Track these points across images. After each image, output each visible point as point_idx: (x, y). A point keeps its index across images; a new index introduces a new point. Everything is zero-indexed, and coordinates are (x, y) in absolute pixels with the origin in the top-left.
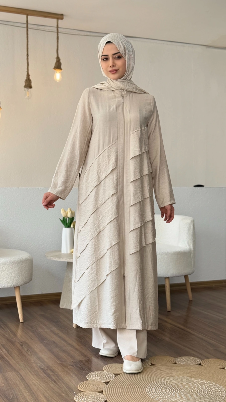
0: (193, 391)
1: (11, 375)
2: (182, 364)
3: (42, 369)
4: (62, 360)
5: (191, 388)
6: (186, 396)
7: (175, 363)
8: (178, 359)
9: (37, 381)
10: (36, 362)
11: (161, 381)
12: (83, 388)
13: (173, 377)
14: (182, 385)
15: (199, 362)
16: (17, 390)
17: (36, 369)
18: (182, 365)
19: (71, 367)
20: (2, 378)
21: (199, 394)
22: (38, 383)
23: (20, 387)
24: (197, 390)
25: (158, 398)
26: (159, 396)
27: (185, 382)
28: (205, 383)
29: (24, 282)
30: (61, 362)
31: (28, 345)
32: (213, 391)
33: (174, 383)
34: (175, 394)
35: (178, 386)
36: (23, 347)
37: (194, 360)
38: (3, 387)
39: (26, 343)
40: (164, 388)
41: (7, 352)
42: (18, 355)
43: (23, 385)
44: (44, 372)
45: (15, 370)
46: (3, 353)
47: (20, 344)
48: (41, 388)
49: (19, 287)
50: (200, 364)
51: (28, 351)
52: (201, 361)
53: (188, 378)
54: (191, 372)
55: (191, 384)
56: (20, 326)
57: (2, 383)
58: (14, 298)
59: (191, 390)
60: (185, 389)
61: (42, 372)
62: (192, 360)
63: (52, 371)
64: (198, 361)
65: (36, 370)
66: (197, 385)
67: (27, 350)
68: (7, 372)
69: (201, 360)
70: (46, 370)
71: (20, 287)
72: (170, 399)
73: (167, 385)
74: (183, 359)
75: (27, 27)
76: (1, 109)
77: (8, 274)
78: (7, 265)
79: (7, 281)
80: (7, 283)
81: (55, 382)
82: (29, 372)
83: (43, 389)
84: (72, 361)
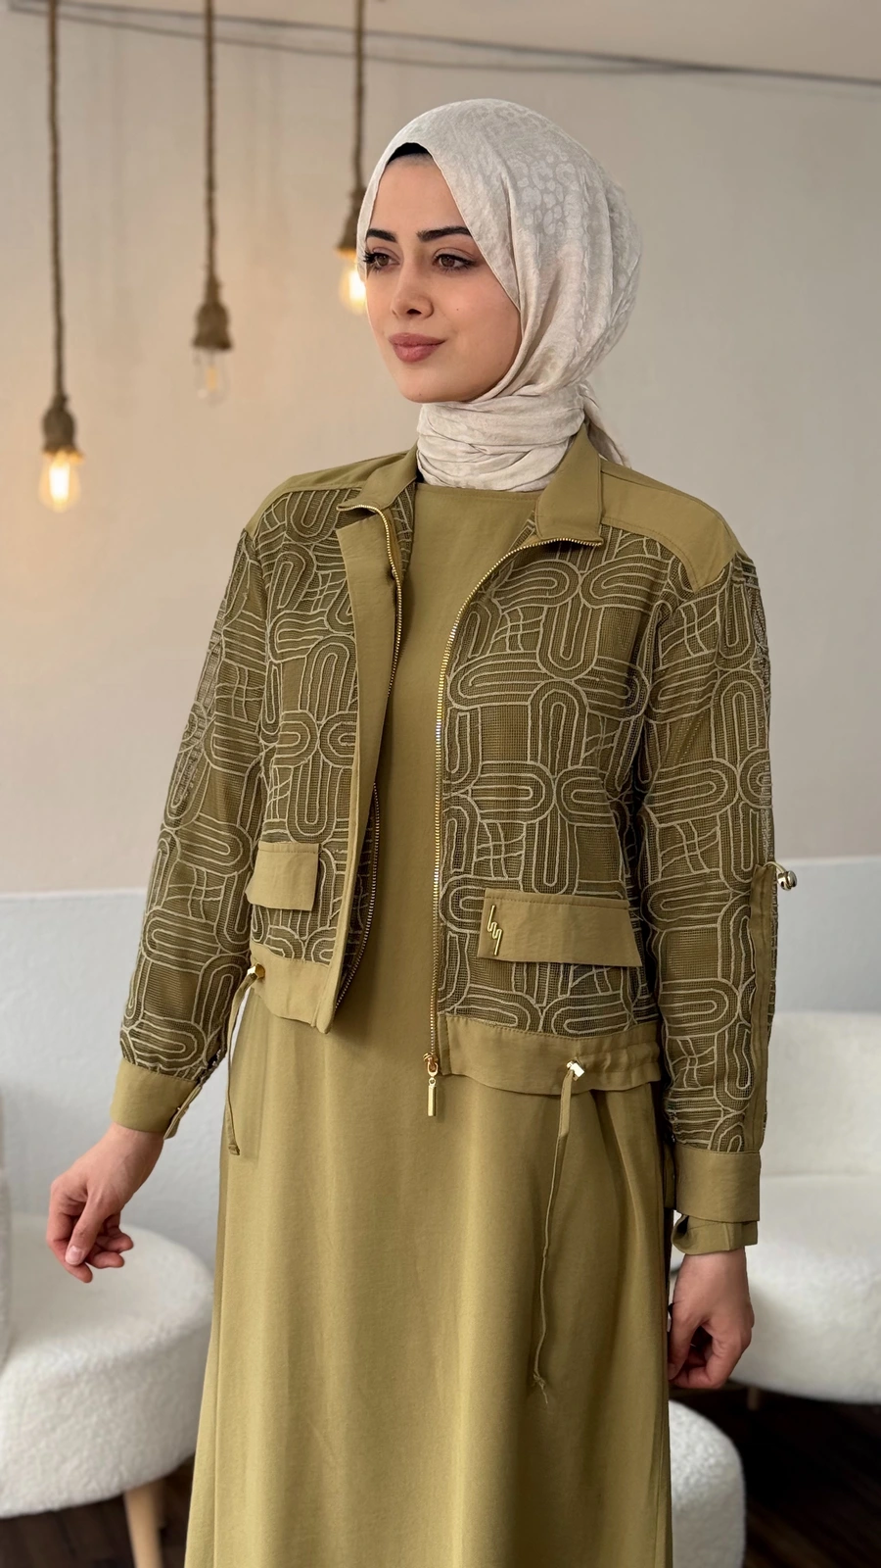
75: (210, 40)
76: (80, 455)
77: (89, 1432)
78: (82, 1385)
79: (85, 1467)
80: (85, 1480)
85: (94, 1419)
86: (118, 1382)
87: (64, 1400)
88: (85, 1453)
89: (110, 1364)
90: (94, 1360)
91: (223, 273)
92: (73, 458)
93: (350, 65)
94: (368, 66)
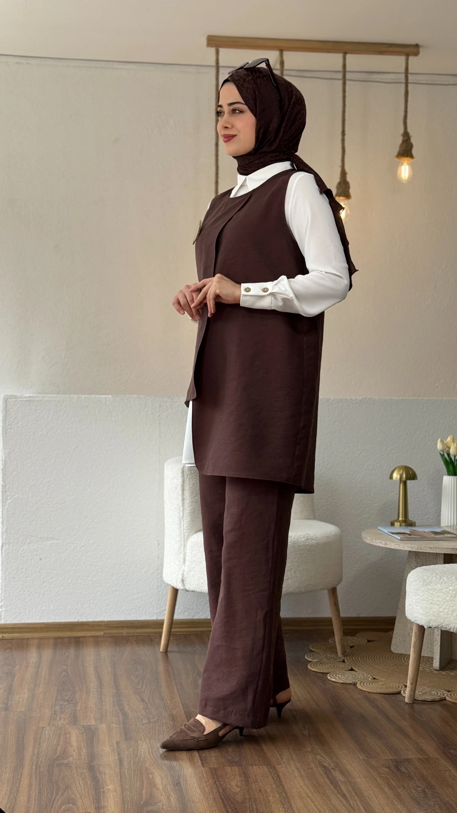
1: (258, 771)
3: (324, 767)
9: (308, 791)
16: (263, 803)
17: (313, 765)
19: (386, 769)
20: (240, 776)
22: (308, 795)
23: (271, 798)
30: (365, 758)
36: (295, 720)
38: (237, 794)
42: (283, 734)
43: (277, 795)
44: (326, 773)
45: (268, 763)
47: (292, 713)
51: (305, 728)
57: (237, 786)
61: (322, 773)
63: (343, 774)
65: (311, 768)
68: (252, 765)
70: (332, 770)
75: (344, 80)
81: (344, 796)
82: (295, 770)
83: (314, 808)
84: (391, 759)
91: (347, 168)
94: (410, 85)
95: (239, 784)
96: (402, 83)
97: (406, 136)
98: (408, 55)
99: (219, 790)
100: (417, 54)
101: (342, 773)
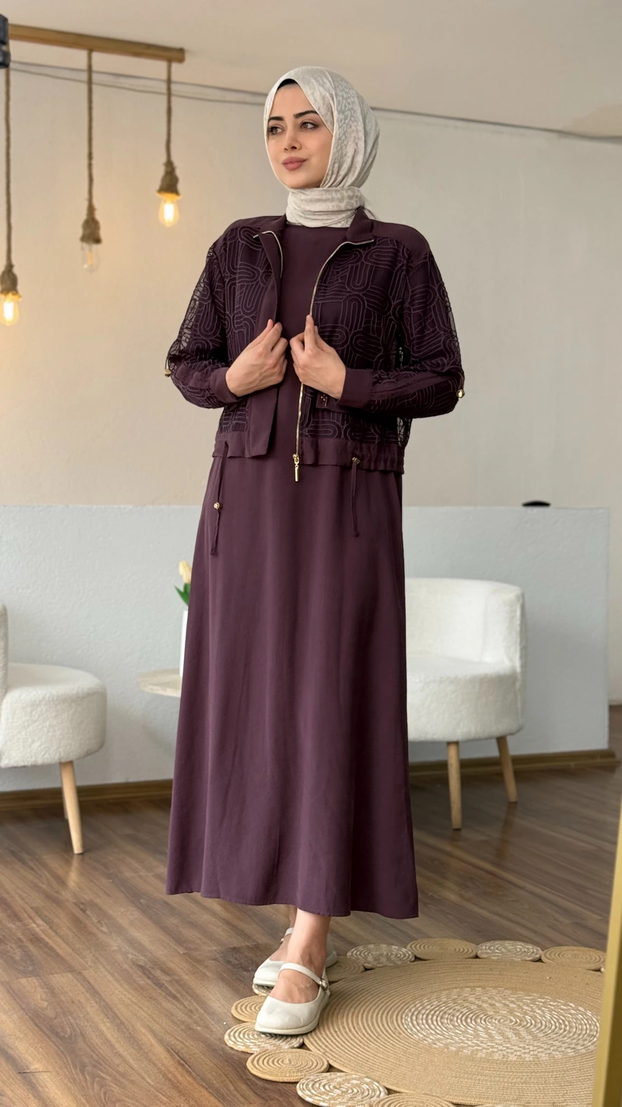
0: (518, 1021)
1: (62, 980)
2: (493, 958)
3: (141, 967)
4: (189, 945)
5: (515, 1016)
6: (502, 1034)
7: (477, 957)
8: (484, 947)
9: (130, 997)
10: (124, 949)
11: (438, 998)
12: (246, 1012)
13: (469, 989)
14: (494, 1008)
15: (536, 954)
16: (82, 1016)
17: (126, 966)
18: (493, 961)
19: (213, 962)
20: (42, 988)
21: (533, 1030)
22: (132, 1001)
23: (89, 1010)
24: (529, 1021)
25: (431, 1037)
26: (433, 1032)
27: (500, 1002)
28: (550, 1005)
29: (85, 750)
30: (185, 951)
31: (100, 909)
32: (569, 1022)
33: (472, 1003)
34: (475, 1030)
35: (484, 1011)
36: (87, 915)
37: (523, 950)
38: (46, 1009)
39: (93, 905)
40: (446, 1016)
41: (48, 927)
42: (77, 933)
43: (95, 1004)
44: (145, 974)
45: (72, 970)
46: (37, 929)
47: (79, 907)
48: (142, 1012)
49: (71, 763)
50: (540, 960)
51: (101, 924)
52: (541, 952)
53: (509, 992)
54: (515, 978)
55: (514, 1006)
56: (75, 863)
57: (42, 1000)
58: (58, 793)
59: (514, 1020)
60: (500, 1017)
61: (140, 973)
62: (518, 950)
63: (165, 972)
64: (533, 952)
65: (125, 970)
66: (531, 1007)
67: (99, 922)
68: (52, 974)
69: (543, 950)
70: (150, 969)
71: (75, 763)
72: (463, 1042)
73: (456, 1008)
74: (497, 946)
75: (90, 82)
76: (20, 297)
77: (45, 729)
78: (43, 706)
79: (43, 746)
80: (43, 753)
81: (174, 997)
82: (106, 973)
83: (145, 1015)
84: (216, 950)
85: (48, 723)
86: (59, 707)
87: (34, 713)
88: (43, 740)
89: (55, 698)
90: (48, 695)
91: (96, 203)
92: (15, 297)
93: (165, 98)
94: (173, 99)
95: (43, 998)
96: (162, 94)
97: (170, 166)
98: (170, 61)
99: (21, 1006)
100: (181, 60)
101: (163, 970)
